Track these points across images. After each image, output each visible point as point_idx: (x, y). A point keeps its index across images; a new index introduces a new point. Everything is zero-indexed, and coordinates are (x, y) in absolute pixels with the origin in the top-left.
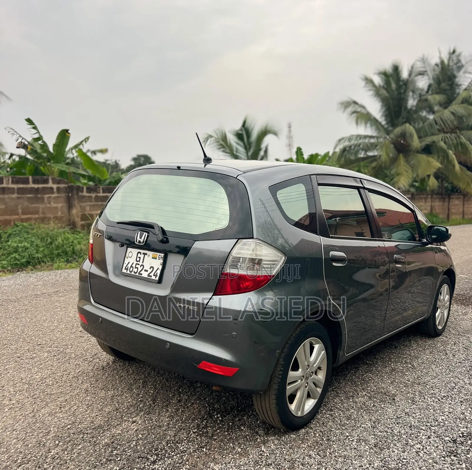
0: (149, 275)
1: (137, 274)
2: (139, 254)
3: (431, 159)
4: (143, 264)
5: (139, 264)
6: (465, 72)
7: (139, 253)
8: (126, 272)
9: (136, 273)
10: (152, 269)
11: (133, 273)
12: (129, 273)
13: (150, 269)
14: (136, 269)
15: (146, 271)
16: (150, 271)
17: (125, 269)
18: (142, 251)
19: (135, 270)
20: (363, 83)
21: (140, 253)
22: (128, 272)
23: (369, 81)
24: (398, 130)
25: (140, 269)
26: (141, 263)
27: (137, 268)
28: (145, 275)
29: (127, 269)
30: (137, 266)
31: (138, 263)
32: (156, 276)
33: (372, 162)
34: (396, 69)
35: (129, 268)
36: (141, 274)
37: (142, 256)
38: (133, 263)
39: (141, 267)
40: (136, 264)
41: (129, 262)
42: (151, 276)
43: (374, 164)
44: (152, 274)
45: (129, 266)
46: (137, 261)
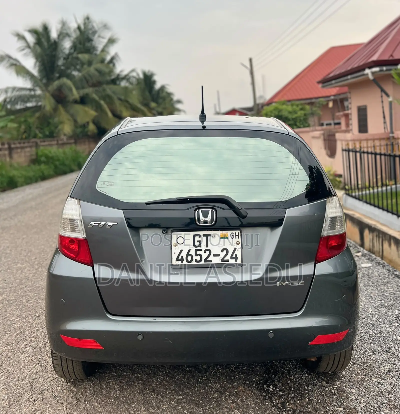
0: (223, 260)
1: (203, 262)
3: (86, 109)
4: (208, 248)
5: (201, 250)
6: (99, 36)
8: (180, 264)
9: (200, 261)
10: (225, 252)
11: (194, 262)
12: (187, 263)
13: (222, 252)
15: (217, 255)
16: (222, 255)
17: (178, 259)
19: (198, 258)
20: (16, 39)
22: (185, 262)
23: (21, 37)
24: (56, 83)
25: (205, 255)
26: (203, 248)
27: (200, 255)
28: (216, 261)
29: (181, 260)
30: (198, 252)
31: (199, 248)
32: (235, 258)
33: (34, 112)
34: (46, 29)
35: (184, 258)
36: (210, 261)
37: (203, 239)
38: (189, 250)
39: (205, 252)
40: (196, 250)
41: (182, 251)
42: (228, 261)
43: (37, 115)
44: (228, 257)
45: (184, 254)
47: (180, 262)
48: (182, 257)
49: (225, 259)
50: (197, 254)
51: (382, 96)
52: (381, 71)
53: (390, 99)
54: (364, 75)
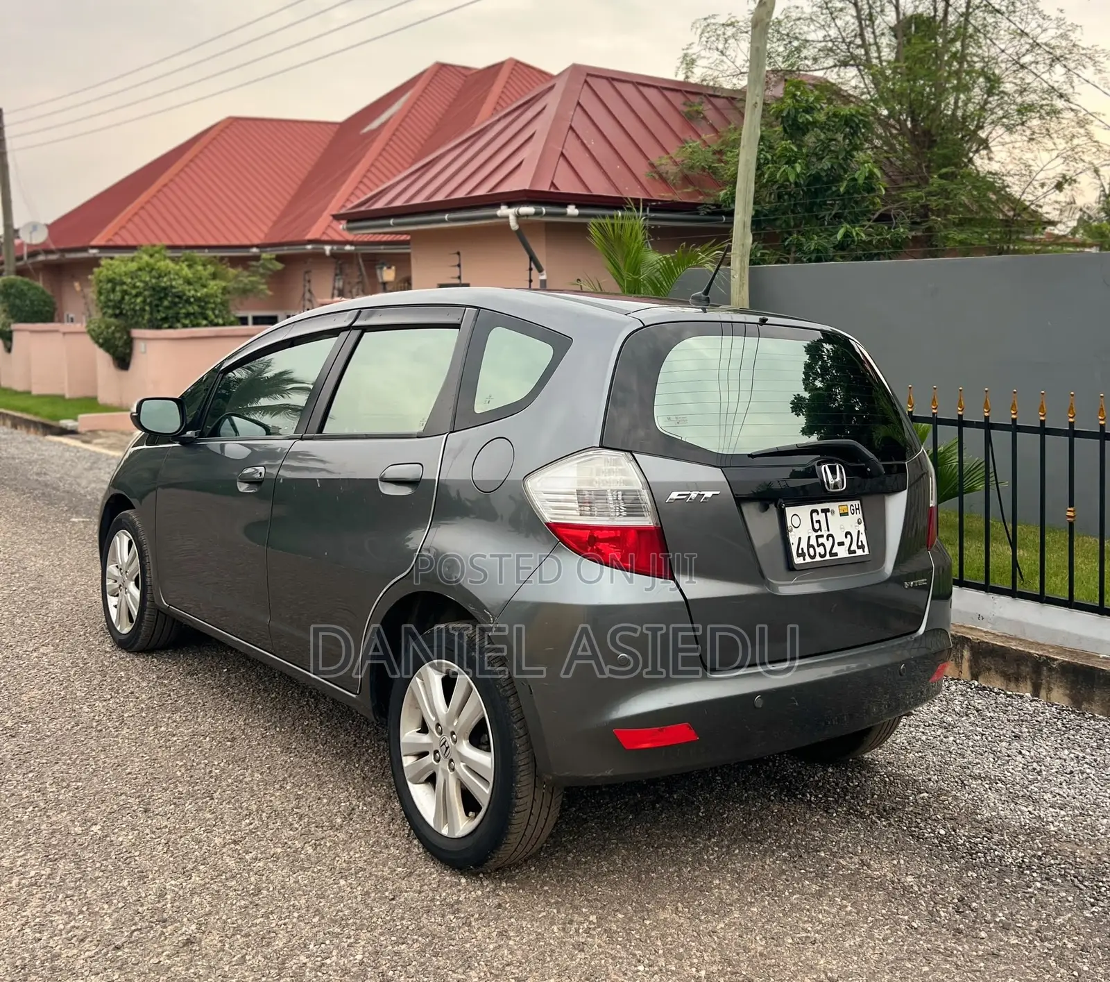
0: (850, 552)
1: (828, 557)
2: (815, 514)
4: (830, 533)
5: (822, 536)
7: (813, 511)
8: (803, 562)
9: (824, 555)
10: (849, 536)
11: (818, 558)
12: (810, 561)
13: (846, 537)
14: (822, 547)
15: (841, 544)
16: (847, 542)
17: (799, 555)
18: (819, 507)
19: (820, 550)
21: (816, 511)
22: (808, 560)
25: (828, 545)
26: (825, 533)
27: (823, 544)
28: (842, 553)
29: (803, 555)
30: (821, 541)
31: (819, 533)
32: (862, 547)
35: (805, 551)
36: (836, 554)
37: (822, 517)
38: (809, 537)
39: (828, 540)
40: (817, 537)
41: (800, 539)
42: (854, 552)
44: (854, 547)
45: (804, 545)
46: (816, 531)
47: (802, 558)
48: (802, 549)
49: (852, 549)
50: (820, 542)
51: (531, 269)
52: (536, 214)
53: (544, 277)
54: (496, 217)
